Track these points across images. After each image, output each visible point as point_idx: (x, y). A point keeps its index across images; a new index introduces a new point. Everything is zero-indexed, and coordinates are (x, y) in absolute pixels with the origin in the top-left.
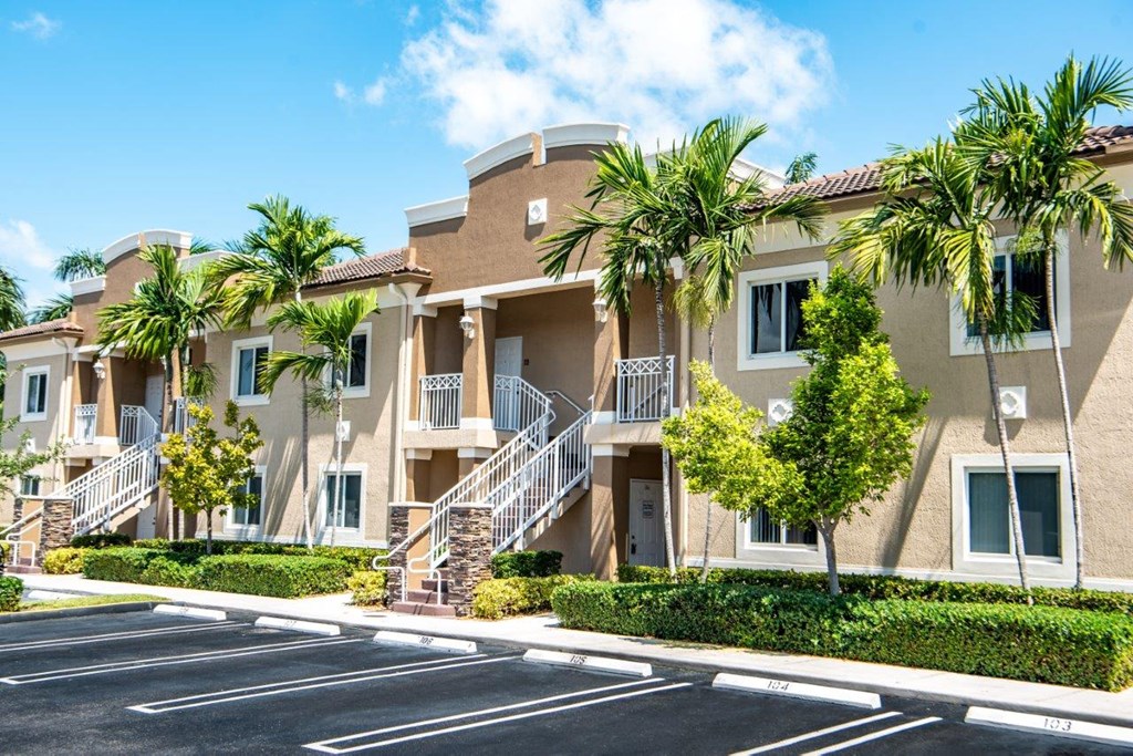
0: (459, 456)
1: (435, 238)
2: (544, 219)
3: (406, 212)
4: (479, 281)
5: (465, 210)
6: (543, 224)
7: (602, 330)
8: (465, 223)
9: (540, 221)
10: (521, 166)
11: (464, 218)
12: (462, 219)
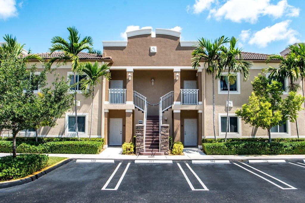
0: (126, 112)
1: (113, 51)
2: (156, 51)
3: (103, 42)
4: (131, 65)
5: (126, 45)
6: (155, 53)
7: (176, 81)
8: (126, 48)
9: (155, 52)
10: (147, 37)
11: (126, 47)
12: (125, 47)
